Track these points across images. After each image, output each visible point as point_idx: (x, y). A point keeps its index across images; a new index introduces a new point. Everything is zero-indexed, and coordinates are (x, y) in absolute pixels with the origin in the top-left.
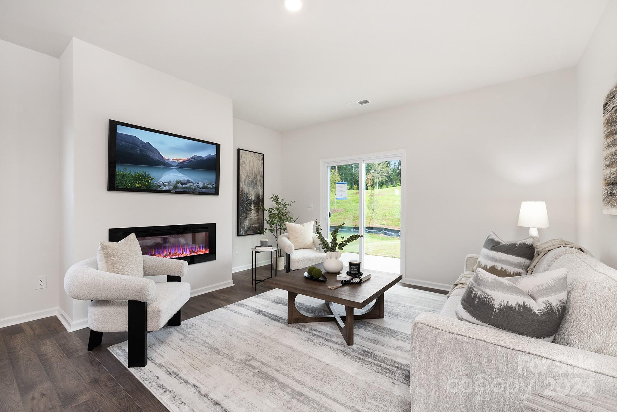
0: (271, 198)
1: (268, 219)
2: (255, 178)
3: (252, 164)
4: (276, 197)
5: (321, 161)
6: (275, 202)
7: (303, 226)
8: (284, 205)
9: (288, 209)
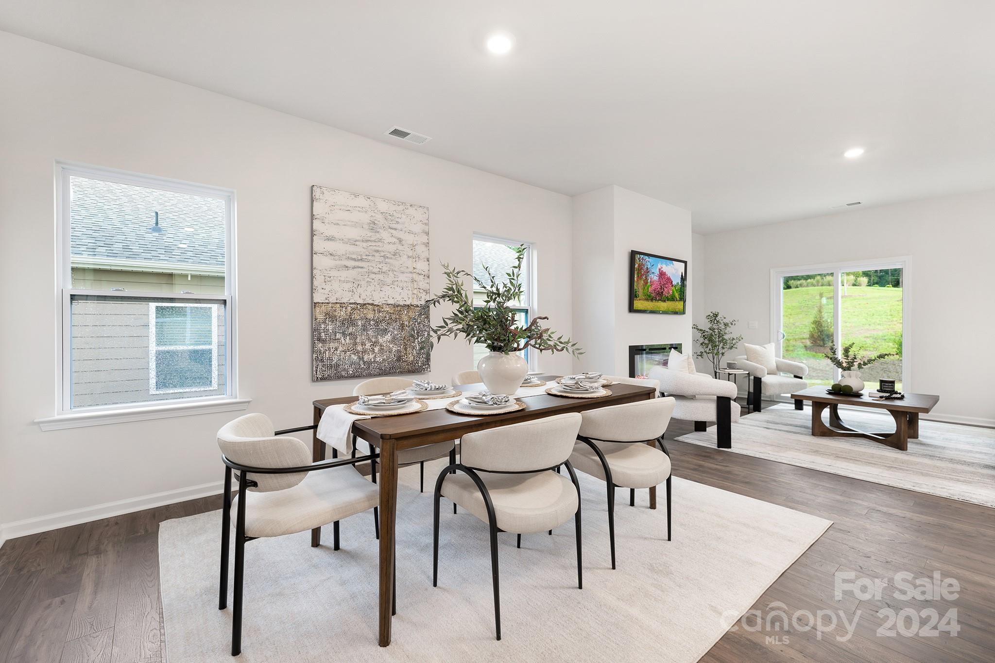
4: (716, 315)
5: (771, 270)
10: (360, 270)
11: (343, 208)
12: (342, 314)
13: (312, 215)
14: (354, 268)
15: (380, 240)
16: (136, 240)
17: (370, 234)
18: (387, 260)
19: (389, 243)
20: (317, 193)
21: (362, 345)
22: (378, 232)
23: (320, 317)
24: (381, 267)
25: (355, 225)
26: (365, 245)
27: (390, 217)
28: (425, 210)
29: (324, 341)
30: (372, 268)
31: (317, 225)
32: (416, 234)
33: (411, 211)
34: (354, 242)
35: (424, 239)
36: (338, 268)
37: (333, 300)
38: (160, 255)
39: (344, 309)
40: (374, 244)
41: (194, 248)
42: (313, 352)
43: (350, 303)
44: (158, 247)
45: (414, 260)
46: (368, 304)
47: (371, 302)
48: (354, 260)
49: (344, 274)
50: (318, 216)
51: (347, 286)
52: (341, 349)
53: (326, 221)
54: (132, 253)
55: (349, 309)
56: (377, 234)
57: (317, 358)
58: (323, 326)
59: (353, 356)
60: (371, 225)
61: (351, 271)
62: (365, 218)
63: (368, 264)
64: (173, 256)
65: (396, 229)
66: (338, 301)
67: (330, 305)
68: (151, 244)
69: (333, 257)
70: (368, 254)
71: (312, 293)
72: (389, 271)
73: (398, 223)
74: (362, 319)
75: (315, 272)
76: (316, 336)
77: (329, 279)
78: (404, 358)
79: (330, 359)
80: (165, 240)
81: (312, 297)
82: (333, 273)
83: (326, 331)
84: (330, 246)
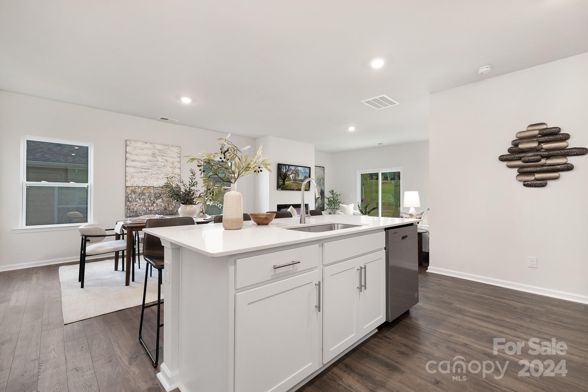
0: (330, 191)
1: (328, 203)
2: (320, 181)
3: (319, 173)
4: (333, 191)
5: (357, 172)
6: (331, 194)
7: (348, 206)
8: (337, 195)
9: (339, 197)
10: (147, 173)
11: (140, 148)
12: (139, 191)
13: (126, 152)
14: (145, 172)
15: (157, 161)
16: (48, 152)
17: (152, 158)
18: (160, 169)
19: (161, 162)
20: (128, 143)
21: (148, 203)
22: (156, 157)
23: (129, 192)
24: (157, 172)
25: (146, 155)
26: (150, 163)
27: (162, 151)
28: (179, 148)
29: (130, 202)
30: (153, 172)
31: (128, 155)
32: (174, 158)
33: (172, 148)
34: (145, 162)
35: (178, 159)
36: (137, 172)
37: (135, 185)
38: (61, 160)
39: (140, 189)
40: (154, 162)
41: (79, 155)
42: (126, 206)
43: (143, 187)
44: (60, 155)
45: (173, 168)
46: (151, 187)
47: (152, 186)
48: (145, 169)
49: (140, 175)
50: (129, 152)
51: (141, 180)
52: (138, 205)
53: (132, 154)
54: (46, 159)
55: (142, 189)
56: (155, 158)
57: (128, 208)
58: (130, 195)
59: (144, 208)
60: (153, 155)
61: (143, 173)
62: (150, 152)
63: (151, 170)
64: (68, 160)
65: (164, 156)
66: (137, 186)
67: (134, 187)
68: (56, 154)
69: (135, 168)
70: (151, 166)
71: (126, 182)
72: (161, 173)
73: (165, 153)
74: (148, 193)
75: (127, 174)
76: (127, 199)
77: (133, 177)
78: (168, 209)
79: (133, 209)
80: (64, 151)
81: (126, 184)
82: (135, 174)
83: (131, 197)
84: (134, 164)
